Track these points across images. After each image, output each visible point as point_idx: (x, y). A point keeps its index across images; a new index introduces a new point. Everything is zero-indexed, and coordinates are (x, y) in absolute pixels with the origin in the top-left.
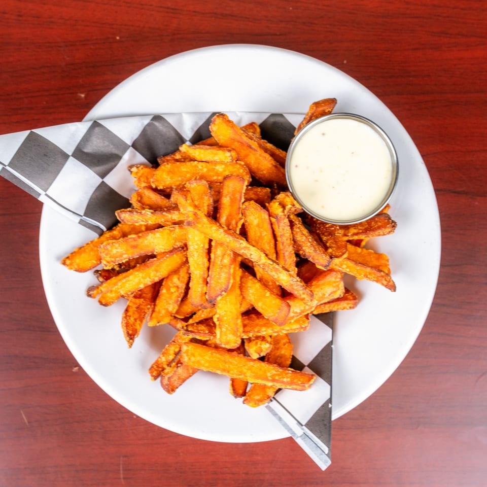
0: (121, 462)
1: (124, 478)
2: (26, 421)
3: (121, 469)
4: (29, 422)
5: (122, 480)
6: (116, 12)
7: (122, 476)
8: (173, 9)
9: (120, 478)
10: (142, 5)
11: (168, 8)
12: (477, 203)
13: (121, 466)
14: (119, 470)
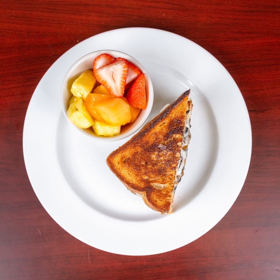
0: (89, 252)
1: (90, 260)
2: (41, 234)
3: (89, 255)
4: (42, 234)
5: (89, 261)
6: (77, 28)
7: (89, 259)
8: (105, 26)
9: (88, 260)
10: (89, 24)
11: (102, 25)
12: (260, 116)
13: (89, 254)
14: (88, 256)
